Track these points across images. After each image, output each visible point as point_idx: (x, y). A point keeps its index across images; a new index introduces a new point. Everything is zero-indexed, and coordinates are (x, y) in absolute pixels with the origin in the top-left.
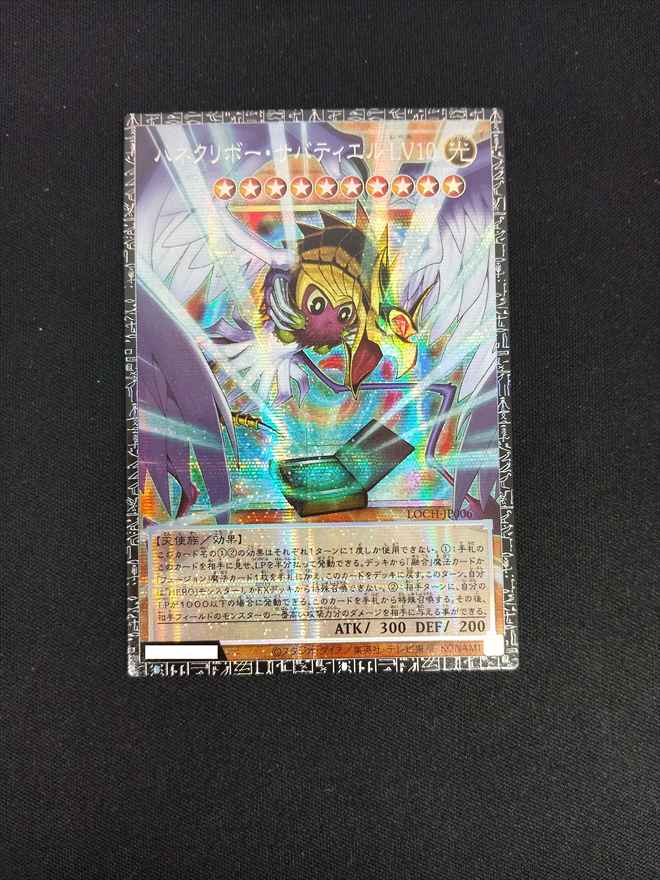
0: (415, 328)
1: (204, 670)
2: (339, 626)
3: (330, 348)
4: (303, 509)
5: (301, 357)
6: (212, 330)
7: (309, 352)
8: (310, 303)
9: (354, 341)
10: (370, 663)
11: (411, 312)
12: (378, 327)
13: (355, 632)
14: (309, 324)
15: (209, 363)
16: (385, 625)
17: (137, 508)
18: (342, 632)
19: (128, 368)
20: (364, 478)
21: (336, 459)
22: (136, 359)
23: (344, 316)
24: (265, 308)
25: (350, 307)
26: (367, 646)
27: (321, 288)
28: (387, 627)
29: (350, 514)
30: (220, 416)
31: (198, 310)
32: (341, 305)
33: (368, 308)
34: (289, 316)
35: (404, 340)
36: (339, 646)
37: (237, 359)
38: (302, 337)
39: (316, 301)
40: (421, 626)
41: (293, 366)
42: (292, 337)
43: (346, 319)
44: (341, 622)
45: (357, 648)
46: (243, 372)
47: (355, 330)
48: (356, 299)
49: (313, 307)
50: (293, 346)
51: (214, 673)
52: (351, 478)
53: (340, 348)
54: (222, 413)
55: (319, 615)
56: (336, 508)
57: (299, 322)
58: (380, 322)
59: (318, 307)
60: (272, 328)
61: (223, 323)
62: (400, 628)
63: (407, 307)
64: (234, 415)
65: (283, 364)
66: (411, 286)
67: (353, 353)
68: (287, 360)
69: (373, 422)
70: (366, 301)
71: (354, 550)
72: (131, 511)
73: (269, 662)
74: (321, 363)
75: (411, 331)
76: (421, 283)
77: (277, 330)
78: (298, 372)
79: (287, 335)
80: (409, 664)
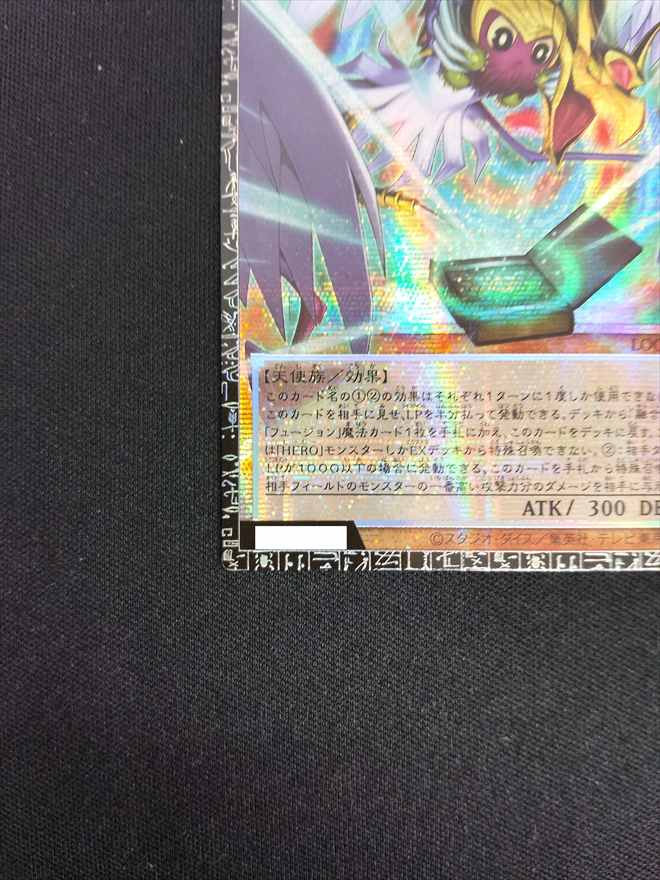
0: (640, 75)
1: (332, 563)
2: (529, 504)
3: (521, 98)
4: (477, 333)
5: (478, 109)
6: (348, 68)
7: (490, 103)
8: (491, 35)
9: (555, 89)
10: (573, 558)
11: (635, 56)
12: (588, 72)
13: (551, 514)
14: (491, 65)
15: (345, 115)
16: (596, 504)
17: (236, 328)
18: (533, 514)
19: (225, 121)
20: (569, 290)
21: (529, 261)
22: (236, 109)
23: (540, 54)
24: (426, 39)
25: (549, 43)
26: (570, 535)
27: (507, 15)
28: (599, 507)
29: (548, 342)
30: (358, 192)
31: (328, 38)
32: (536, 40)
33: (574, 46)
34: (462, 52)
35: (627, 93)
36: (529, 532)
37: (384, 110)
38: (481, 81)
39: (499, 32)
40: (646, 506)
41: (467, 123)
42: (465, 81)
43: (542, 59)
44: (533, 500)
45: (555, 536)
46: (393, 129)
47: (557, 74)
48: (559, 33)
49: (496, 40)
50: (468, 94)
51: (346, 569)
52: (550, 287)
53: (536, 100)
54: (362, 189)
55: (500, 489)
56: (527, 333)
57: (476, 60)
58: (592, 65)
59: (503, 40)
60: (436, 68)
61: (364, 58)
62: (618, 509)
63: (630, 47)
64: (378, 191)
65: (452, 118)
66: (634, 17)
67: (555, 106)
68: (459, 114)
69: (582, 208)
70: (572, 35)
71: (554, 395)
72: (228, 332)
73: (426, 553)
74: (508, 119)
75: (636, 81)
76: (649, 16)
77: (443, 70)
78: (474, 130)
79: (459, 79)
80: (628, 560)
